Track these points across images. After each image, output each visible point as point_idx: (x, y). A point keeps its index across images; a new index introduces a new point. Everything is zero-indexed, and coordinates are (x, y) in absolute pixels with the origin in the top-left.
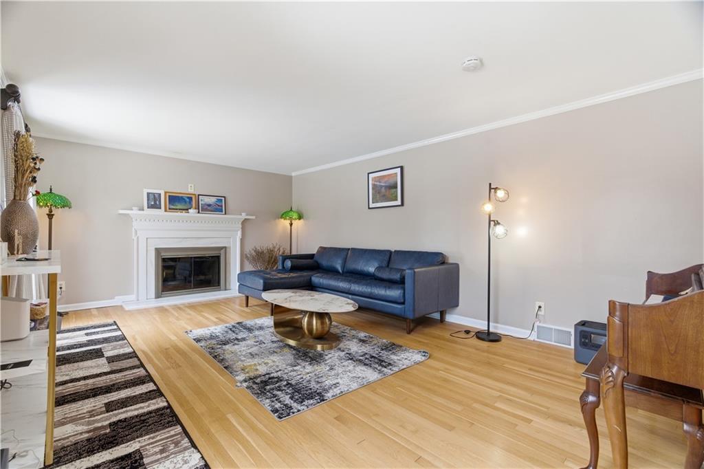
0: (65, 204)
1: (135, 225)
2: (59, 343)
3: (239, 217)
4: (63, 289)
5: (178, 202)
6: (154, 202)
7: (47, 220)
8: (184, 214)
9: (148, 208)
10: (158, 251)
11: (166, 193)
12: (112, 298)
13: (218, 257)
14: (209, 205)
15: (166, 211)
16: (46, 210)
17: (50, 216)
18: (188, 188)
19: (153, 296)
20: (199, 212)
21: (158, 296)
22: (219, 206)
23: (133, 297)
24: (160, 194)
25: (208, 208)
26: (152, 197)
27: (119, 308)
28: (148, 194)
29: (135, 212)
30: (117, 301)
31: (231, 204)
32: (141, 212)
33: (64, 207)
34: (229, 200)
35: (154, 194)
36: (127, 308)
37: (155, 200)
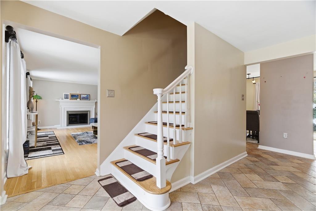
0: (40, 98)
1: (61, 104)
2: (38, 135)
3: (94, 101)
4: (40, 122)
5: (74, 97)
6: (66, 97)
7: (36, 103)
8: (76, 100)
9: (65, 98)
10: (67, 112)
11: (70, 94)
12: (53, 125)
13: (87, 114)
14: (84, 97)
15: (70, 99)
16: (35, 100)
17: (37, 102)
18: (77, 92)
19: (66, 125)
20: (81, 100)
21: (67, 126)
22: (87, 98)
23: (60, 126)
24: (68, 95)
25: (84, 98)
26: (66, 95)
27: (56, 129)
28: (65, 94)
29: (60, 100)
30: (55, 126)
31: (92, 97)
32: (62, 100)
33: (40, 99)
34: (91, 96)
35: (66, 94)
36: (58, 128)
37: (67, 96)
